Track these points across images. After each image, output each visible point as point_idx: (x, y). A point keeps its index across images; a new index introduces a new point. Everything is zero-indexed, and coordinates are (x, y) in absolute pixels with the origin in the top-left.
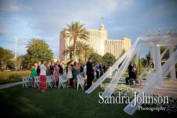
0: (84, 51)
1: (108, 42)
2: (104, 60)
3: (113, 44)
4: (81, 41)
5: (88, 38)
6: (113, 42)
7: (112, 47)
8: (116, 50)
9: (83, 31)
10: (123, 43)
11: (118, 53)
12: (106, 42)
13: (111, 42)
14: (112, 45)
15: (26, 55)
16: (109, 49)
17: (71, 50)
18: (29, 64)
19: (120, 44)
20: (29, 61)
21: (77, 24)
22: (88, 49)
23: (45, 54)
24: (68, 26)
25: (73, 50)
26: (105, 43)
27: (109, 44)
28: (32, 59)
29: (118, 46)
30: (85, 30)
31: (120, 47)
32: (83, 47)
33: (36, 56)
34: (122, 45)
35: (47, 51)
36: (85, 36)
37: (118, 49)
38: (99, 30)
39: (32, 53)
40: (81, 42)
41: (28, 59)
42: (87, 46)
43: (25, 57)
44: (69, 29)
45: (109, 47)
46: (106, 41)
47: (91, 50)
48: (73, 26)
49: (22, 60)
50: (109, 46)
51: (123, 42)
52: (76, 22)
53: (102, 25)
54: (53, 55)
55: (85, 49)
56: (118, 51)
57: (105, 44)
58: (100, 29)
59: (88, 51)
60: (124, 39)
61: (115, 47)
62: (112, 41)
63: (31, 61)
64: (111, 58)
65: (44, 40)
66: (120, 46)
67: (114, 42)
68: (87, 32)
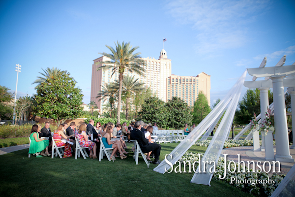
0: (135, 94)
1: (173, 79)
2: (168, 110)
3: (181, 82)
4: (130, 76)
5: (143, 71)
6: (180, 80)
7: (178, 87)
8: (185, 93)
9: (136, 59)
10: (198, 82)
11: (189, 97)
12: (170, 80)
13: (177, 79)
14: (178, 85)
15: (35, 96)
16: (175, 91)
17: (112, 91)
18: (40, 112)
19: (193, 83)
20: (39, 106)
21: (125, 47)
22: (141, 89)
23: (68, 96)
24: (111, 50)
25: (115, 91)
26: (168, 81)
27: (175, 82)
28: (45, 104)
29: (189, 86)
30: (139, 57)
31: (192, 89)
32: (133, 86)
33: (53, 98)
34: (196, 85)
35: (72, 90)
36: (138, 67)
37: (189, 91)
38: (159, 59)
39: (45, 93)
40: (130, 78)
41: (38, 103)
42: (140, 84)
43: (33, 100)
44: (112, 54)
45: (175, 88)
46: (170, 77)
47: (147, 92)
48: (118, 49)
49: (28, 105)
50: (175, 86)
51: (197, 80)
52: (123, 44)
53: (164, 51)
54: (82, 98)
55: (137, 89)
56: (189, 95)
57: (168, 83)
58: (160, 57)
59: (141, 93)
60: (199, 75)
61: (183, 88)
62: (179, 78)
63: (43, 108)
64: (180, 106)
65: (68, 72)
66: (192, 86)
67: (182, 80)
68: (143, 61)
